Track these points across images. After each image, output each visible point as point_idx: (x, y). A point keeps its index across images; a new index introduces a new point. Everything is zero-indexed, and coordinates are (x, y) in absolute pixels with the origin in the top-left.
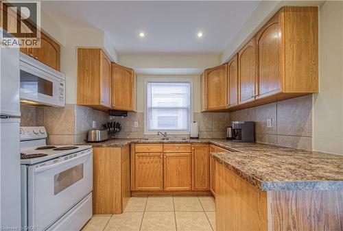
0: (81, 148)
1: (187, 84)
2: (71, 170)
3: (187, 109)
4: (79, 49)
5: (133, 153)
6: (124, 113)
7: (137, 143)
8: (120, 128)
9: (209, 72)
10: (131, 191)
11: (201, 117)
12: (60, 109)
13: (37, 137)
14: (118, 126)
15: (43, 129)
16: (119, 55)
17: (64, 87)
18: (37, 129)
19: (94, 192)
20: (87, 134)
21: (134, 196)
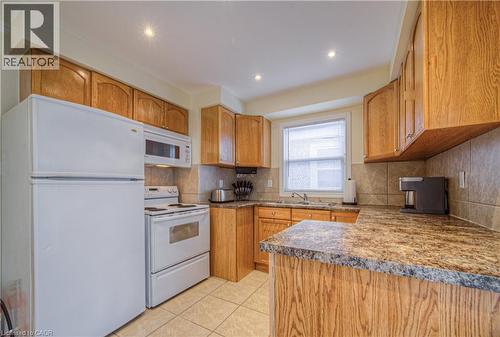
0: (199, 206)
1: (342, 122)
2: (186, 225)
3: (341, 159)
4: (202, 110)
5: (256, 217)
6: (253, 170)
7: (261, 206)
8: (251, 187)
9: (369, 99)
10: (256, 264)
11: (365, 172)
12: (188, 170)
13: (170, 195)
14: (250, 185)
15: (175, 188)
16: (245, 103)
17: (189, 149)
18: (170, 188)
19: (211, 252)
20: (212, 194)
21: (258, 270)
